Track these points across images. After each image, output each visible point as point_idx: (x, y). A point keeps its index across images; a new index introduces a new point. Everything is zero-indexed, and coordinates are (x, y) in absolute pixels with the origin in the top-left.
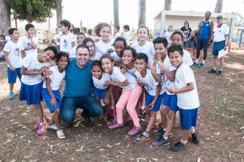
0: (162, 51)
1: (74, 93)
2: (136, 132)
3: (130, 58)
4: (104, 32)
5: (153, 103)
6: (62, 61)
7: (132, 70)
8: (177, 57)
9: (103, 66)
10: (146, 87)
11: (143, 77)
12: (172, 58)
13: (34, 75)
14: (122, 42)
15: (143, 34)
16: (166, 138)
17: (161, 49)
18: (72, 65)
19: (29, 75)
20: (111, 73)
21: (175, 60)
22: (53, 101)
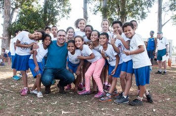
0: (119, 29)
1: (53, 65)
2: (100, 96)
3: (96, 37)
4: (81, 24)
5: (114, 70)
6: (47, 40)
7: (97, 47)
8: (129, 30)
9: (76, 43)
10: (108, 59)
11: (105, 50)
12: (126, 31)
13: (24, 47)
14: (90, 28)
15: (105, 25)
16: (125, 97)
17: (118, 27)
18: (53, 44)
19: (21, 47)
20: (81, 49)
21: (128, 32)
22: (37, 68)
